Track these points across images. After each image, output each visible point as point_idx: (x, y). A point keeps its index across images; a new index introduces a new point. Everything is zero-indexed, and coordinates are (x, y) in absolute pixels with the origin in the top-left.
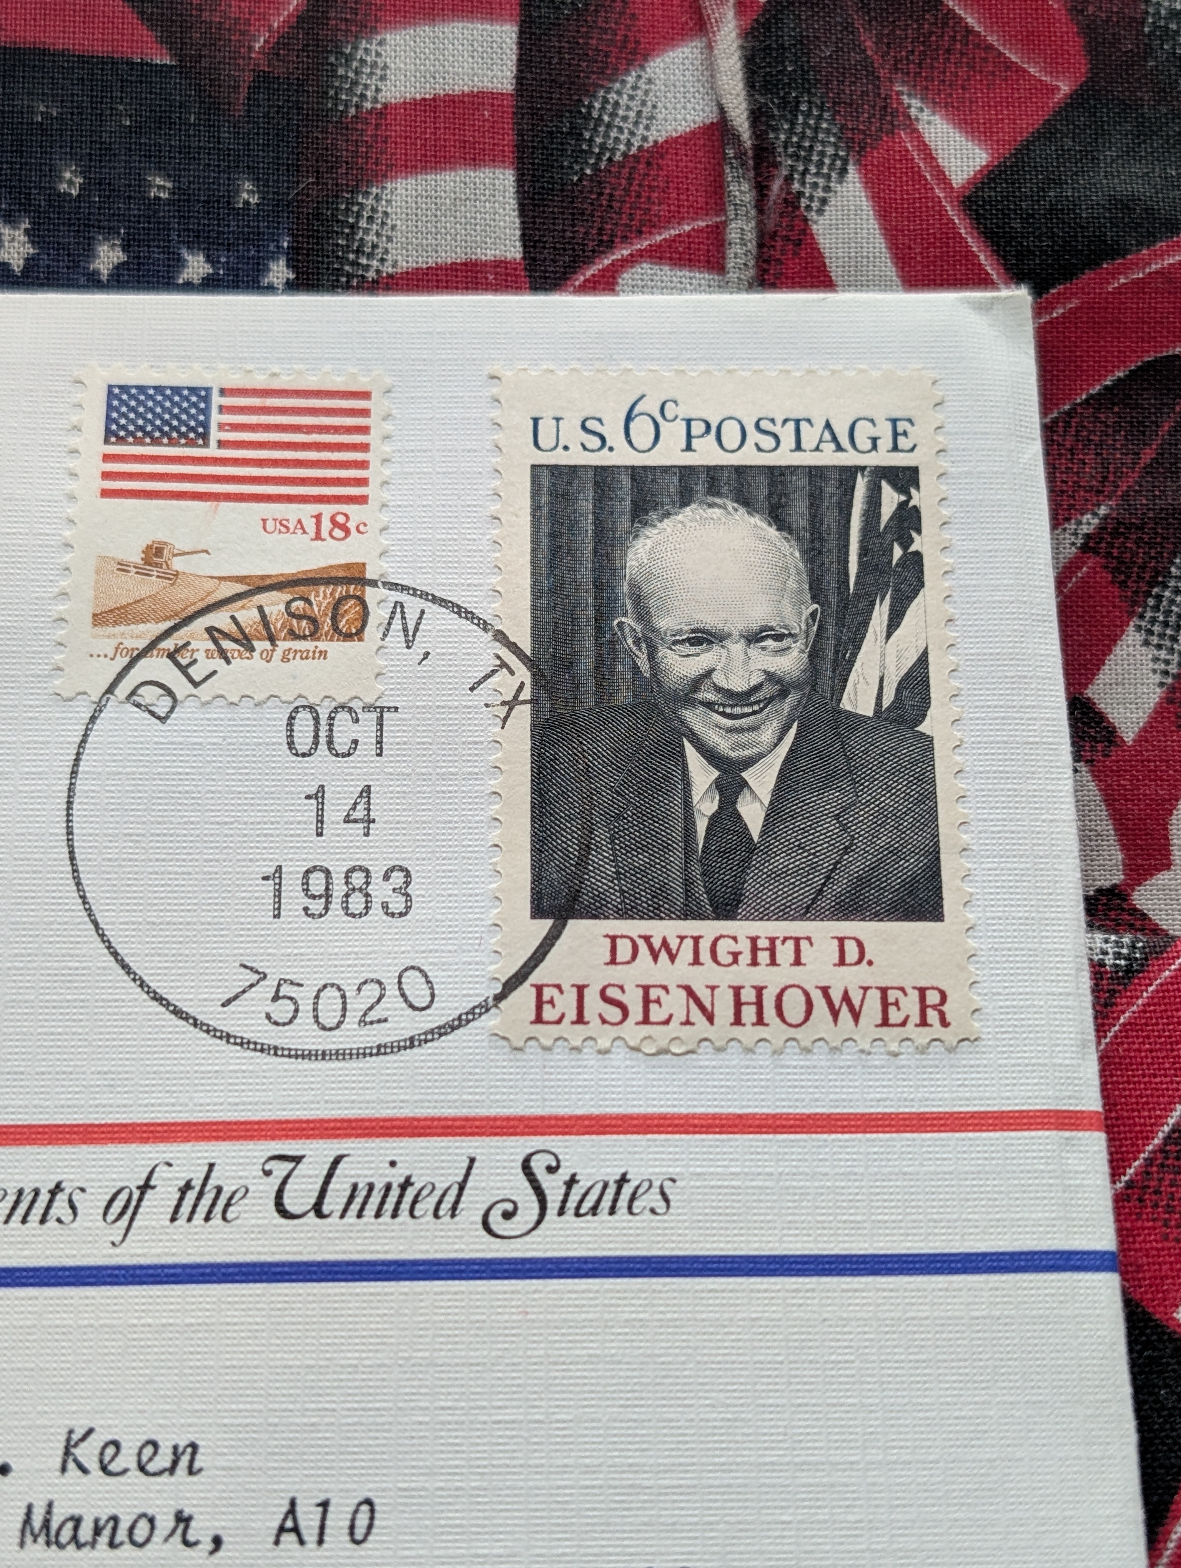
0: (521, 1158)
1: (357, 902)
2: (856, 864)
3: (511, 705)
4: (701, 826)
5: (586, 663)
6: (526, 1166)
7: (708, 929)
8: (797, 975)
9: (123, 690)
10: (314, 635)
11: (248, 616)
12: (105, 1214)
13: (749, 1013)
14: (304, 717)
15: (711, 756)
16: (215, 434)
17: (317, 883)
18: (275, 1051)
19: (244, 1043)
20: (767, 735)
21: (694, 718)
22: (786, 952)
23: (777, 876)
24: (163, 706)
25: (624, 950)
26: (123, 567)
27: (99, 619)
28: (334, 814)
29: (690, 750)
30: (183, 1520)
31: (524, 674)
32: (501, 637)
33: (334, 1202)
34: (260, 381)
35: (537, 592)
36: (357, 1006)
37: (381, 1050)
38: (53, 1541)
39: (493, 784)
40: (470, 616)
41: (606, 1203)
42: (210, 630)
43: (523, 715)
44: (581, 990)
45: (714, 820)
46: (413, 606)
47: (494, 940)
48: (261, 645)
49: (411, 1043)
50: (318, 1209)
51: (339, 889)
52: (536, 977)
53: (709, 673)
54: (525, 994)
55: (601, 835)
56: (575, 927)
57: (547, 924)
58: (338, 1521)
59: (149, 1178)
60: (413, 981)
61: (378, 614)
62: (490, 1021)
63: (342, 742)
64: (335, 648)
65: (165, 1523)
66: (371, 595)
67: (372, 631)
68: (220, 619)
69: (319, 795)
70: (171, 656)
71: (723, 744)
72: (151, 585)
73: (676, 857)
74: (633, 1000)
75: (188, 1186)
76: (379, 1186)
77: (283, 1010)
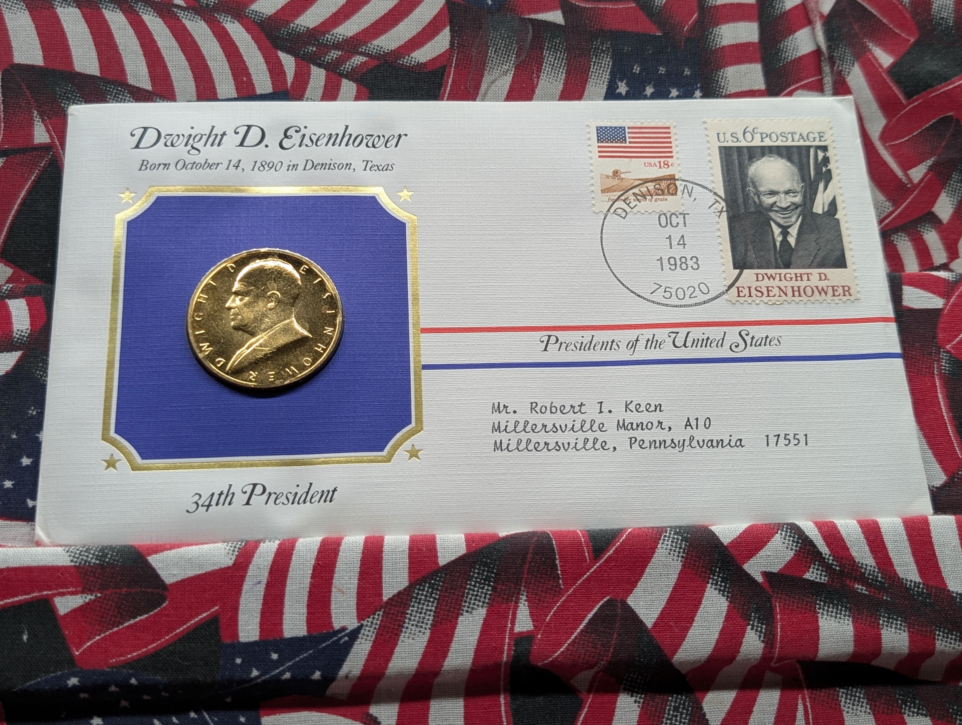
0: (738, 332)
1: (684, 266)
2: (822, 254)
3: (721, 212)
4: (778, 244)
5: (741, 200)
6: (740, 334)
7: (783, 271)
8: (809, 283)
9: (612, 210)
10: (663, 194)
11: (644, 190)
12: (627, 347)
13: (797, 293)
14: (663, 217)
15: (779, 225)
16: (628, 140)
17: (672, 261)
18: (667, 305)
19: (658, 303)
20: (793, 219)
21: (772, 215)
22: (805, 277)
23: (800, 257)
24: (623, 215)
25: (760, 277)
26: (608, 177)
27: (603, 191)
28: (674, 243)
29: (773, 224)
30: (660, 423)
31: (723, 204)
32: (715, 194)
33: (689, 344)
34: (638, 125)
35: (724, 182)
36: (688, 293)
37: (696, 304)
38: (626, 429)
39: (718, 233)
40: (706, 188)
41: (763, 343)
42: (634, 194)
43: (724, 215)
44: (749, 288)
45: (782, 242)
46: (690, 186)
47: (724, 275)
48: (648, 197)
49: (704, 302)
50: (685, 345)
51: (679, 263)
52: (737, 285)
53: (775, 203)
54: (734, 290)
55: (750, 247)
56: (745, 271)
57: (738, 271)
58: (701, 423)
59: (638, 338)
60: (703, 287)
61: (680, 188)
62: (725, 296)
63: (674, 223)
64: (669, 198)
65: (656, 424)
66: (677, 183)
67: (679, 193)
68: (636, 190)
69: (669, 238)
70: (624, 201)
71: (781, 222)
72: (616, 182)
73: (772, 253)
74: (764, 290)
75: (648, 340)
76: (701, 339)
77: (668, 295)
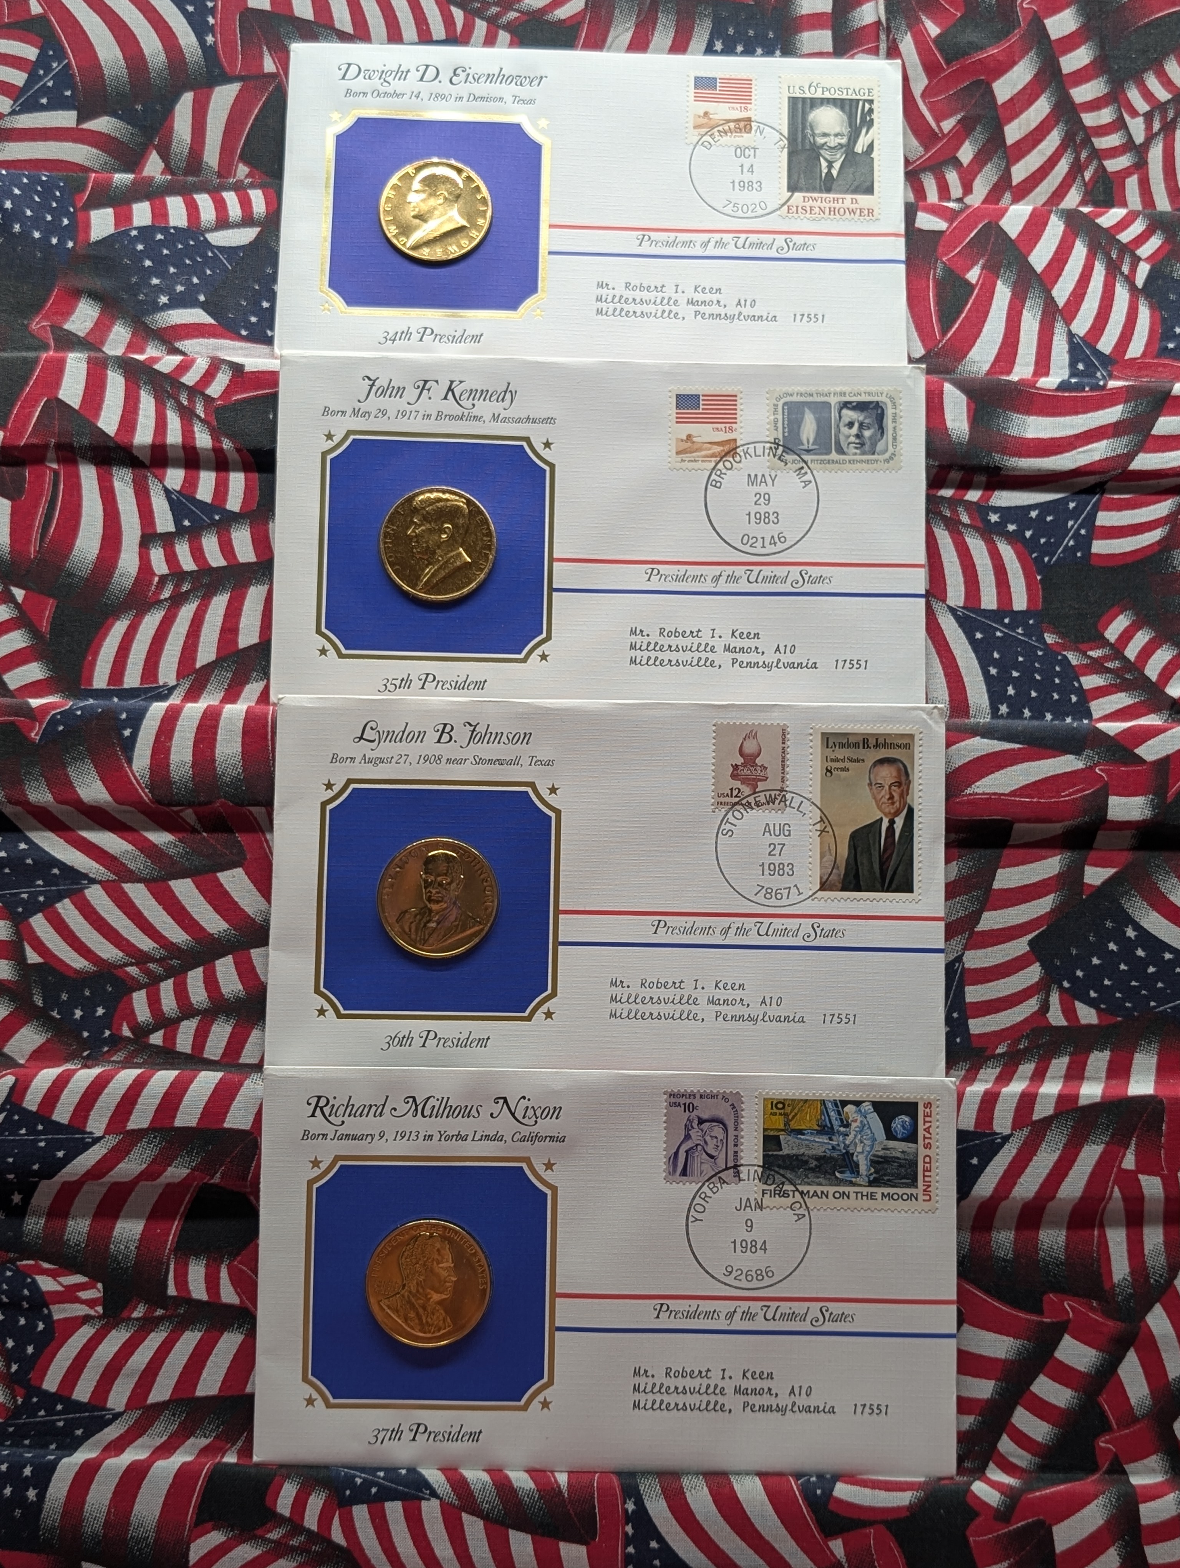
0: (784, 239)
1: (750, 188)
2: (856, 183)
3: (784, 147)
4: (823, 175)
5: (800, 140)
6: (786, 240)
7: (824, 195)
8: (842, 205)
9: (700, 143)
10: (741, 132)
11: (726, 128)
12: (701, 246)
13: (832, 213)
14: (739, 150)
15: (826, 160)
16: (718, 88)
17: (742, 184)
18: (734, 217)
19: (728, 215)
20: (838, 156)
21: (822, 152)
22: (840, 201)
23: (840, 185)
24: (709, 146)
25: (806, 199)
26: (699, 117)
27: (695, 127)
28: (745, 170)
29: (822, 159)
30: (718, 302)
31: (786, 142)
32: (781, 134)
33: (747, 246)
34: (728, 77)
35: (789, 124)
36: (750, 209)
37: (756, 217)
38: (693, 305)
39: (779, 165)
40: (774, 129)
41: (802, 248)
42: (719, 131)
43: (786, 150)
44: (797, 207)
45: (827, 174)
46: (762, 126)
47: (779, 197)
48: (729, 134)
49: (762, 216)
50: (743, 247)
51: (746, 185)
52: (789, 204)
53: (826, 143)
54: (786, 207)
55: (802, 176)
56: (796, 194)
57: (790, 194)
58: (748, 303)
59: (709, 240)
60: (763, 205)
61: (754, 128)
62: (778, 212)
63: (747, 155)
64: (745, 135)
65: (715, 302)
66: (753, 124)
67: (753, 131)
68: (720, 128)
69: (742, 166)
70: (710, 136)
71: (829, 158)
72: (706, 120)
73: (818, 181)
74: (808, 209)
75: (717, 241)
76: (756, 243)
77: (735, 209)
